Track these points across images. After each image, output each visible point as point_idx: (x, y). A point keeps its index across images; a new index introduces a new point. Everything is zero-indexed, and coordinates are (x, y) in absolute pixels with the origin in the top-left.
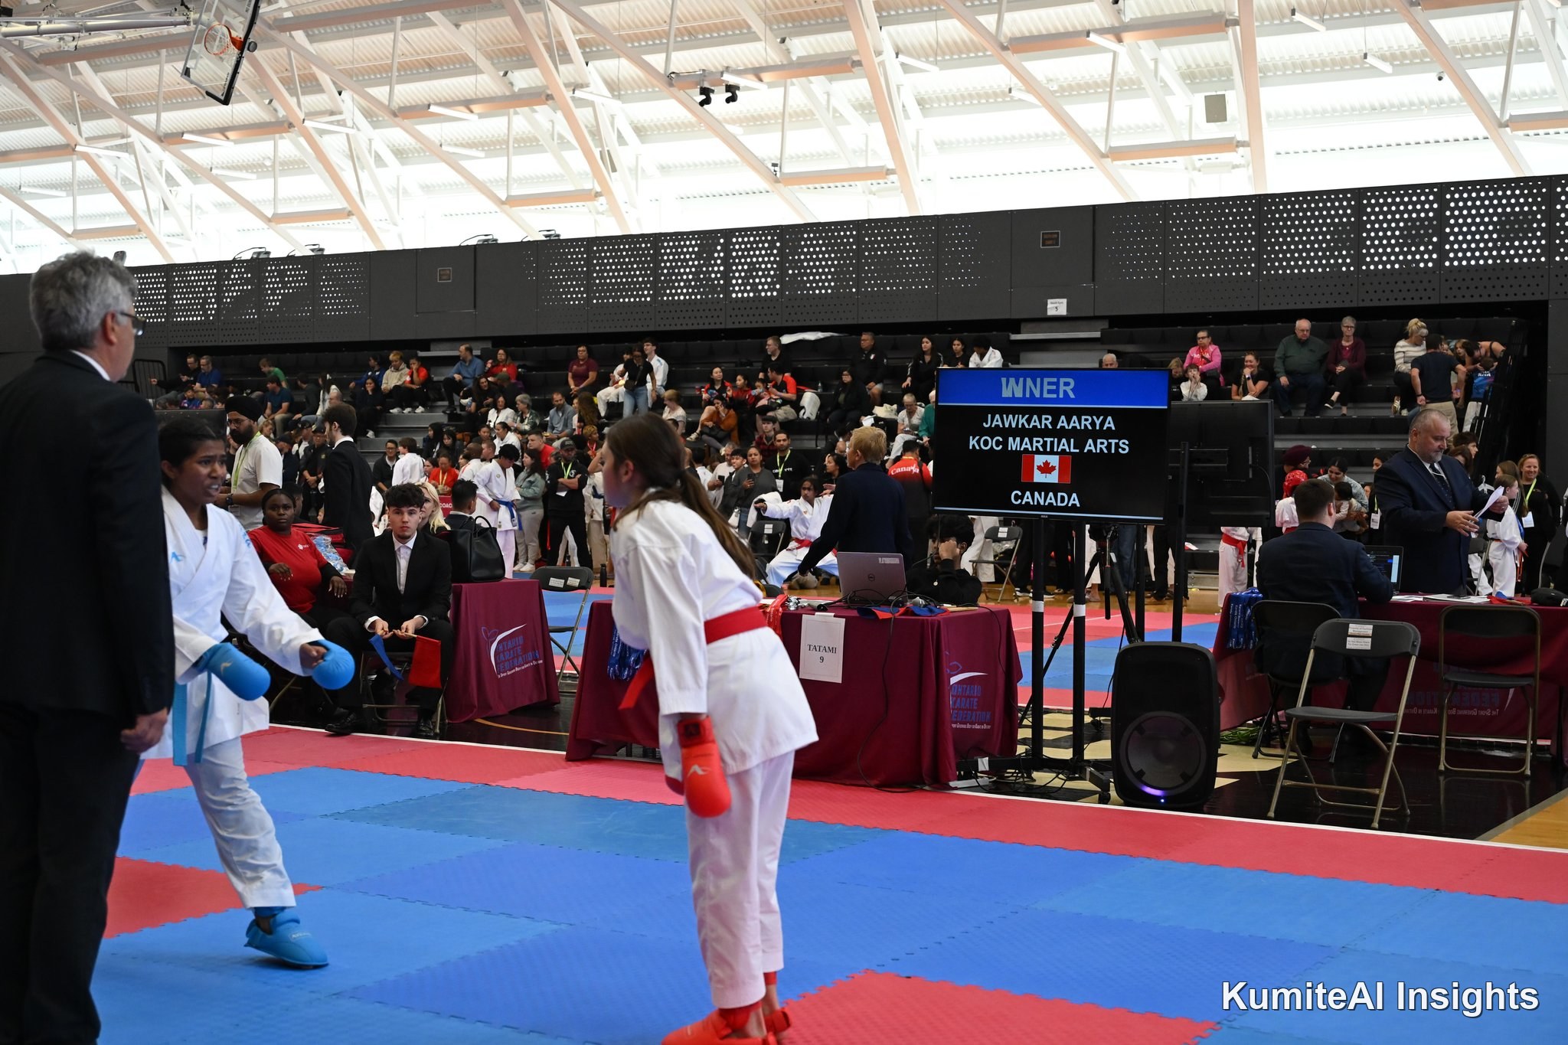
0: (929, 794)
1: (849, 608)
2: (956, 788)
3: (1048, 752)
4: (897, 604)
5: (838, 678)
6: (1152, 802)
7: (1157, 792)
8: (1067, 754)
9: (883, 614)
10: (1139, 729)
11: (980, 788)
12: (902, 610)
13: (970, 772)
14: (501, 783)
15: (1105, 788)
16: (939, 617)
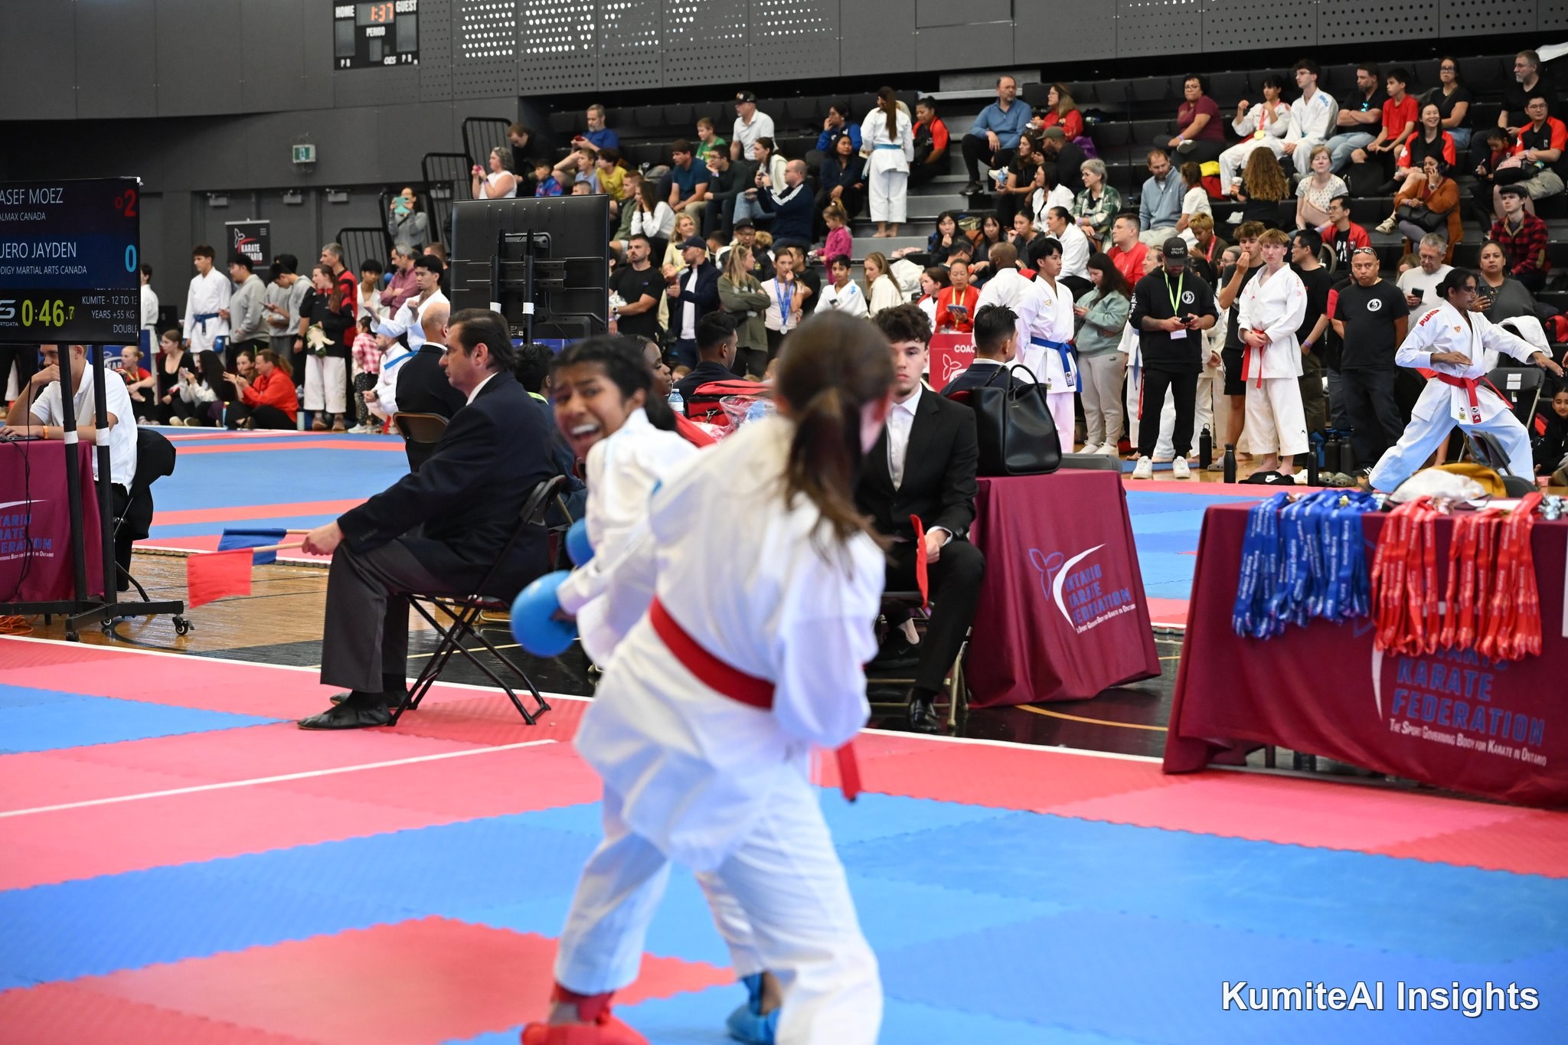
14: (1058, 810)
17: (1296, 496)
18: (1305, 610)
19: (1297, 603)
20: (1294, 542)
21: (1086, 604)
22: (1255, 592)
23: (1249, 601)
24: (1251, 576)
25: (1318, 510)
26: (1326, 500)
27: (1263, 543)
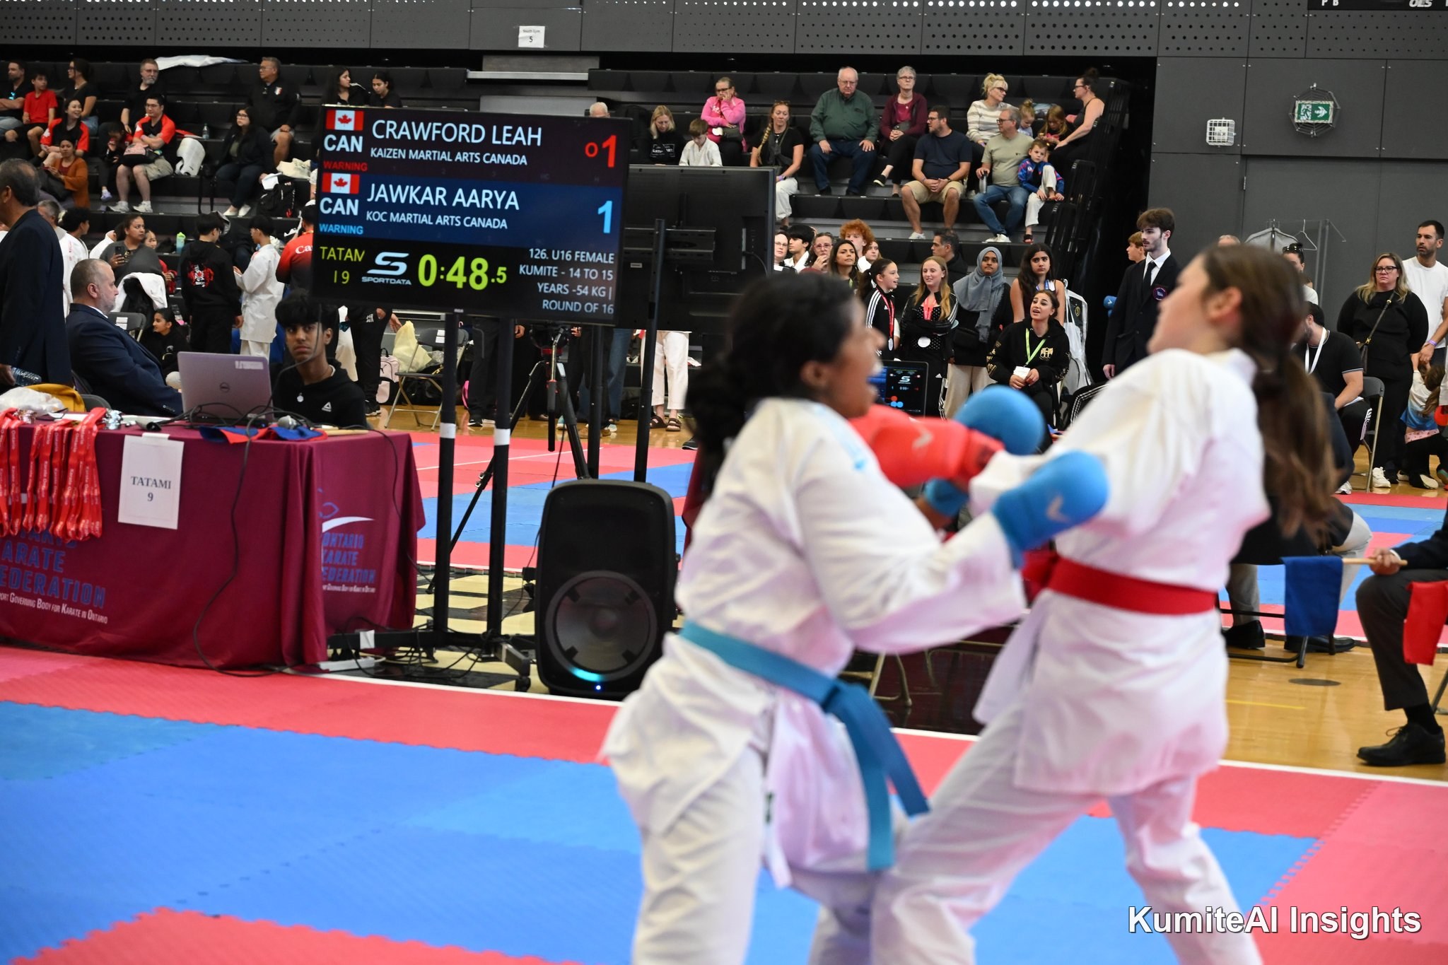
0: (290, 678)
1: (192, 428)
2: (327, 672)
3: (455, 625)
4: (257, 424)
5: (173, 524)
6: (585, 689)
7: (593, 677)
8: (479, 627)
9: (235, 436)
10: (572, 594)
11: (361, 671)
12: (262, 432)
15: (525, 671)
16: (311, 443)
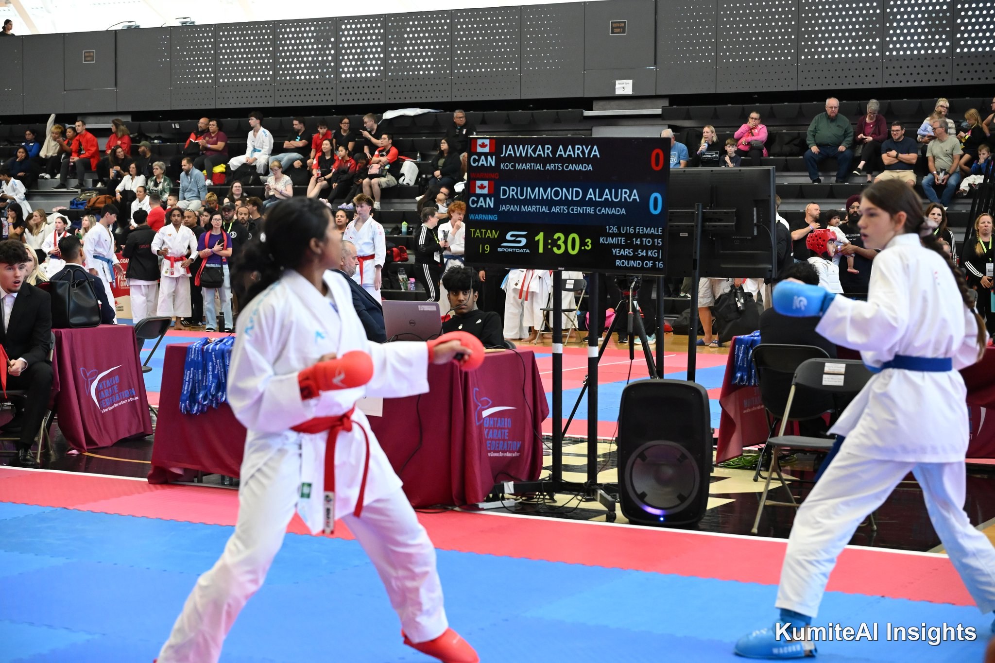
0: (459, 515)
2: (483, 509)
3: (567, 477)
5: (379, 413)
6: (652, 520)
7: (658, 512)
8: (582, 478)
10: (642, 456)
11: (505, 509)
13: (497, 494)
14: (79, 507)
15: (612, 508)
17: (213, 339)
18: (217, 399)
19: (213, 396)
20: (210, 363)
21: (109, 397)
22: (191, 390)
23: (188, 395)
24: (189, 381)
25: (223, 347)
26: (227, 341)
27: (195, 364)
